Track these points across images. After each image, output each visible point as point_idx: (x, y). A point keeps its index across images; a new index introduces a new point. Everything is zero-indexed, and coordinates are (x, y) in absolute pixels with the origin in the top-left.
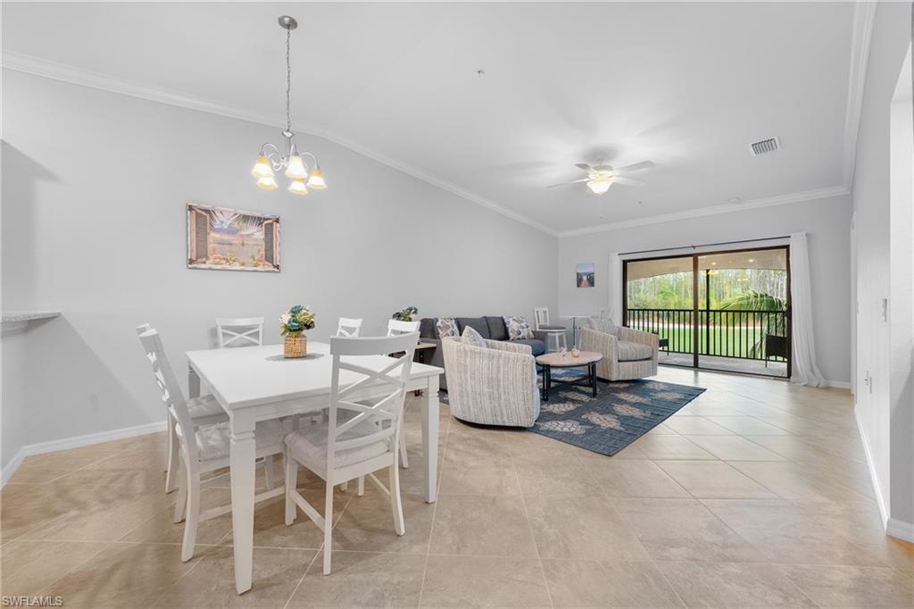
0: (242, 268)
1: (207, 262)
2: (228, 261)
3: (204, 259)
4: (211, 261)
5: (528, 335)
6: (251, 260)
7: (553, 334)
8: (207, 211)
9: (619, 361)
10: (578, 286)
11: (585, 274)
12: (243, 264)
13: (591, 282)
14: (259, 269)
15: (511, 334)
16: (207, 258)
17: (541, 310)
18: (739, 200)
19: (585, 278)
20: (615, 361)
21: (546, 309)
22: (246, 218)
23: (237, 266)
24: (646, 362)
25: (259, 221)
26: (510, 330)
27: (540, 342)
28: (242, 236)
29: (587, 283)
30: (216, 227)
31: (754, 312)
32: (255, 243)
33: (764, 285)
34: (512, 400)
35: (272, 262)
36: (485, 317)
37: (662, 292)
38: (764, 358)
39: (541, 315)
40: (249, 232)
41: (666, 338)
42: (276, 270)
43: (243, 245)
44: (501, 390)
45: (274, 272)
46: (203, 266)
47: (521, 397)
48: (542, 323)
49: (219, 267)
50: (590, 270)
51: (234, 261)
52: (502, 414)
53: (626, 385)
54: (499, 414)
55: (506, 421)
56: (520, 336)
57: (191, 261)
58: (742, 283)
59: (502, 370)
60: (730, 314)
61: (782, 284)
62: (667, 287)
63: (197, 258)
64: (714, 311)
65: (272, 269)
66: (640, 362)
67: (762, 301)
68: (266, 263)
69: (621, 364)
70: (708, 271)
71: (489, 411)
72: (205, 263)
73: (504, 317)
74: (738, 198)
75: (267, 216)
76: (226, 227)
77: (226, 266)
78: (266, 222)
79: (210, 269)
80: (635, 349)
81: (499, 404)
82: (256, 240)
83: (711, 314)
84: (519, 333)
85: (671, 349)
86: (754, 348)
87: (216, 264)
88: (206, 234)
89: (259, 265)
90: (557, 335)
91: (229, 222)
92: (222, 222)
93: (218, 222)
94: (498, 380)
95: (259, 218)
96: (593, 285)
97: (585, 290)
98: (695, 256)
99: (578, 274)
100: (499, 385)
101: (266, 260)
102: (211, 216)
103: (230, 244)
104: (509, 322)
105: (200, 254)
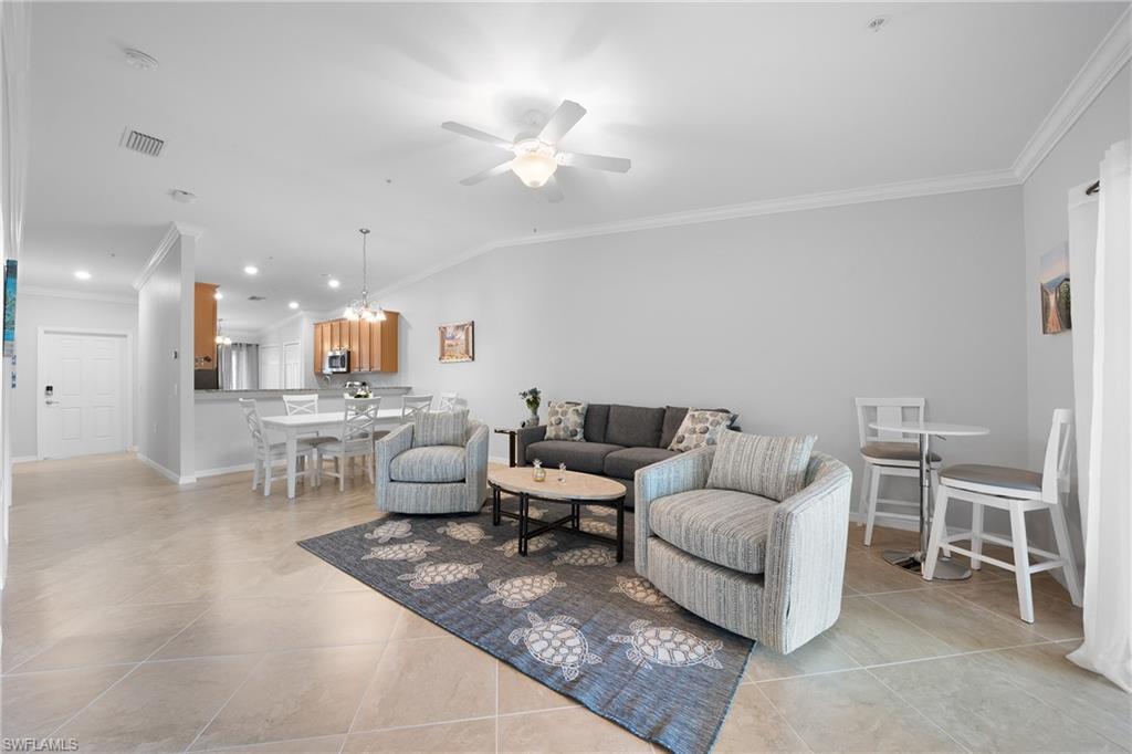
2: (451, 357)
4: (446, 357)
6: (459, 355)
8: (444, 328)
9: (653, 535)
10: (1045, 333)
11: (1052, 286)
12: (456, 358)
13: (1062, 314)
14: (462, 360)
19: (1053, 301)
22: (458, 327)
23: (454, 360)
25: (462, 327)
28: (456, 340)
29: (1056, 318)
30: (447, 336)
32: (461, 342)
35: (468, 354)
40: (459, 337)
42: (470, 360)
43: (456, 345)
46: (443, 361)
51: (454, 356)
57: (440, 359)
72: (444, 359)
75: (466, 322)
76: (451, 335)
77: (451, 360)
78: (465, 328)
79: (446, 362)
87: (448, 359)
88: (444, 342)
89: (462, 357)
91: (452, 332)
93: (448, 333)
96: (1068, 326)
99: (1042, 290)
102: (446, 331)
103: (452, 346)
105: (443, 355)
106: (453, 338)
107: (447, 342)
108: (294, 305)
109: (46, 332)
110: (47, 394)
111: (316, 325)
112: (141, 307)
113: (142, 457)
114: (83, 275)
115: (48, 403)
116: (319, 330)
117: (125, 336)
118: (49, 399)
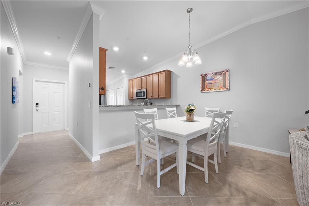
0: (215, 91)
1: (205, 90)
2: (210, 89)
3: (204, 90)
4: (206, 90)
6: (218, 88)
8: (205, 75)
12: (215, 90)
14: (221, 90)
16: (205, 89)
22: (216, 74)
23: (213, 90)
25: (220, 73)
28: (215, 80)
30: (207, 79)
32: (219, 81)
35: (226, 87)
40: (217, 78)
42: (227, 90)
43: (215, 83)
45: (226, 91)
46: (204, 92)
49: (208, 91)
51: (212, 89)
57: (201, 91)
63: (203, 89)
65: (225, 90)
68: (223, 88)
72: (204, 91)
75: (223, 70)
76: (210, 78)
77: (210, 91)
78: (223, 73)
79: (206, 92)
82: (220, 80)
87: (207, 91)
88: (205, 82)
89: (221, 89)
91: (211, 76)
92: (209, 77)
93: (208, 77)
95: (221, 72)
101: (223, 87)
102: (206, 76)
103: (211, 83)
105: (203, 88)
106: (212, 79)
107: (207, 82)
108: (123, 71)
109: (36, 81)
110: (37, 107)
111: (129, 80)
112: (70, 72)
113: (71, 135)
114: (48, 53)
115: (37, 110)
116: (131, 82)
117: (64, 83)
118: (38, 108)
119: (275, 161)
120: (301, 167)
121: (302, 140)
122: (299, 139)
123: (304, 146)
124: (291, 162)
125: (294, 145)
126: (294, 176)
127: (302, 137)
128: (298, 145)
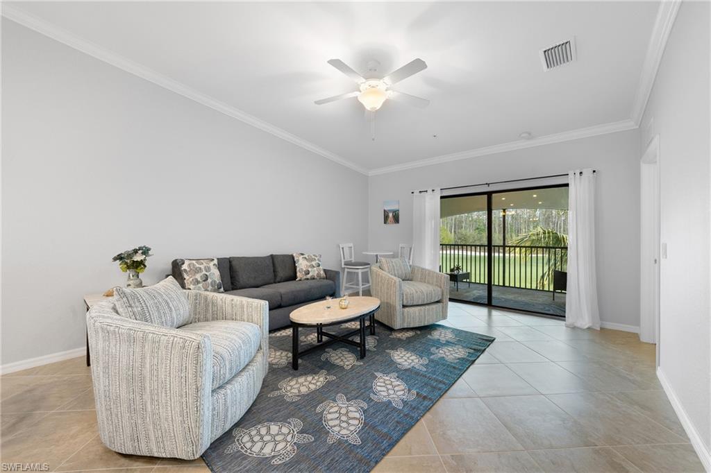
5: (318, 274)
7: (356, 271)
9: (404, 306)
10: (385, 223)
11: (390, 211)
13: (396, 219)
15: (298, 274)
17: (346, 246)
18: (530, 136)
19: (391, 215)
20: (398, 307)
21: (351, 245)
24: (434, 306)
26: (298, 269)
27: (331, 282)
29: (392, 220)
31: (543, 248)
33: (548, 224)
34: (163, 415)
36: (272, 256)
37: (478, 229)
38: (552, 289)
39: (346, 250)
41: (469, 271)
44: (147, 397)
47: (178, 409)
48: (348, 259)
50: (394, 207)
52: (147, 436)
53: (410, 334)
54: (142, 437)
55: (155, 450)
56: (309, 276)
58: (534, 222)
59: (148, 361)
60: (523, 250)
61: (560, 224)
62: (482, 224)
64: (510, 247)
66: (427, 307)
67: (549, 237)
69: (406, 309)
70: (504, 211)
71: (128, 431)
73: (294, 255)
74: (530, 134)
80: (422, 292)
81: (144, 419)
83: (507, 249)
84: (307, 273)
85: (473, 281)
86: (543, 277)
90: (360, 271)
94: (142, 380)
96: (398, 222)
97: (392, 227)
98: (489, 194)
99: (385, 211)
100: (143, 388)
104: (298, 260)
119: (56, 379)
120: (106, 367)
121: (108, 317)
122: (104, 317)
123: (112, 329)
124: (89, 364)
125: (97, 332)
126: (96, 392)
127: (108, 310)
128: (102, 328)
